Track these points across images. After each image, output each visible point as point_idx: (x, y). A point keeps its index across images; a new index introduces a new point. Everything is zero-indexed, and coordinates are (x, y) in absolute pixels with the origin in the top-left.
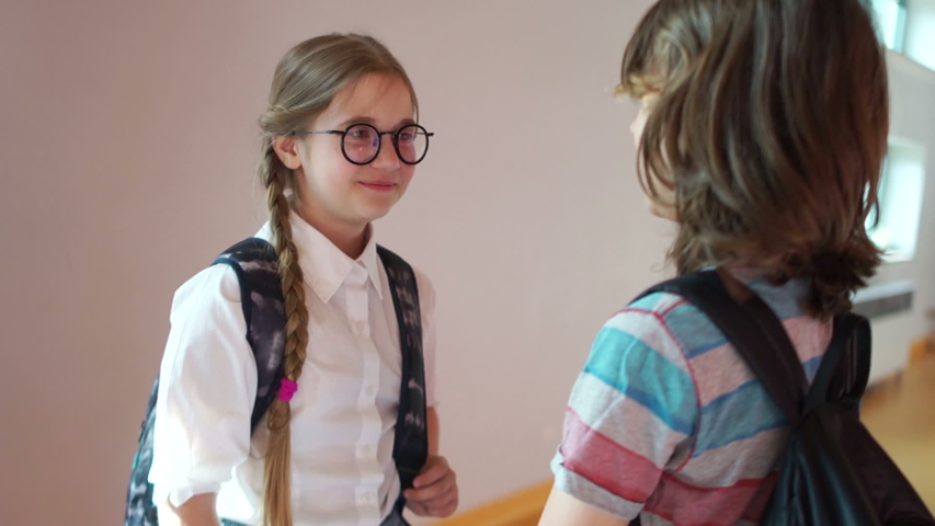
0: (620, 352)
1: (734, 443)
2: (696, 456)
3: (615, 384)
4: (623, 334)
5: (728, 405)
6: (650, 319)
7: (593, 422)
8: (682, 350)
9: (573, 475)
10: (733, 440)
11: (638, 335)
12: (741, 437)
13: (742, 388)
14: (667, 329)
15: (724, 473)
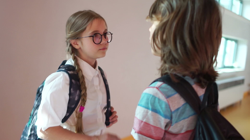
0: (148, 99)
1: (182, 121)
2: (172, 125)
3: (148, 108)
4: (148, 94)
5: (180, 111)
6: (155, 89)
7: (143, 120)
8: (165, 96)
9: (140, 135)
10: (182, 120)
11: (152, 94)
12: (184, 119)
13: (183, 105)
14: (160, 91)
15: (181, 129)
